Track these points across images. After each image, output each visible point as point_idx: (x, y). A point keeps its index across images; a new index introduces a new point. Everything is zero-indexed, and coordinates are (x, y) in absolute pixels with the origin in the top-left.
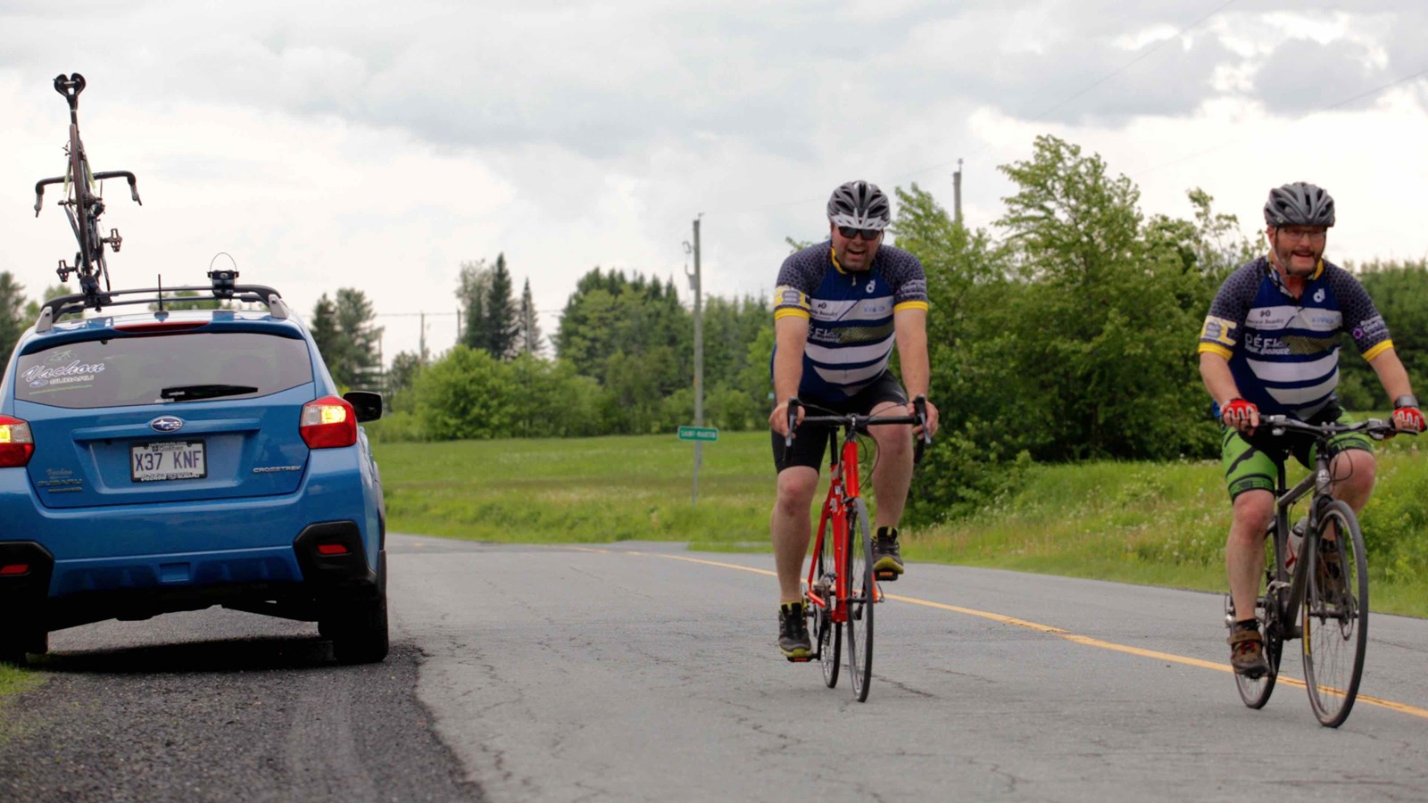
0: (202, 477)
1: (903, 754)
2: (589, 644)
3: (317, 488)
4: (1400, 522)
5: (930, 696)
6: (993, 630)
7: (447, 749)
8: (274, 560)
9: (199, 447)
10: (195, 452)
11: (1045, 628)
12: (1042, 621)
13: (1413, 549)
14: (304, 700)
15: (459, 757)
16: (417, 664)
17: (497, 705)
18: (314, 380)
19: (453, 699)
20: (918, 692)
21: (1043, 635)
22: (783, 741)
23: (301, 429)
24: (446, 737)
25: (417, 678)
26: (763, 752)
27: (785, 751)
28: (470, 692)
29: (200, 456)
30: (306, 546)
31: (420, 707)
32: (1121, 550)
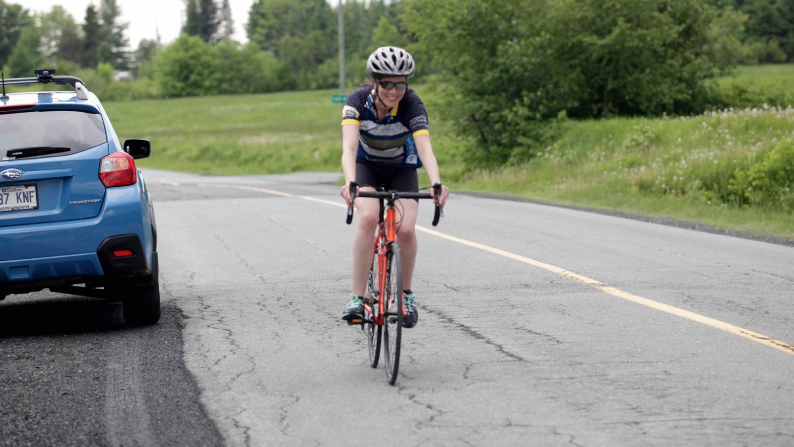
0: (36, 209)
1: (510, 425)
2: (291, 304)
3: (111, 212)
5: (520, 359)
6: (554, 283)
7: (211, 423)
8: (85, 263)
9: (32, 189)
10: (30, 192)
11: (588, 281)
12: (586, 274)
14: (110, 367)
15: (220, 431)
16: (180, 327)
17: (238, 375)
18: (107, 142)
19: (209, 369)
20: (512, 356)
21: (587, 288)
22: (430, 412)
23: (100, 174)
24: (209, 411)
25: (182, 343)
26: (419, 424)
27: (433, 423)
28: (219, 360)
29: (34, 194)
30: (105, 253)
31: (188, 376)
32: (627, 185)
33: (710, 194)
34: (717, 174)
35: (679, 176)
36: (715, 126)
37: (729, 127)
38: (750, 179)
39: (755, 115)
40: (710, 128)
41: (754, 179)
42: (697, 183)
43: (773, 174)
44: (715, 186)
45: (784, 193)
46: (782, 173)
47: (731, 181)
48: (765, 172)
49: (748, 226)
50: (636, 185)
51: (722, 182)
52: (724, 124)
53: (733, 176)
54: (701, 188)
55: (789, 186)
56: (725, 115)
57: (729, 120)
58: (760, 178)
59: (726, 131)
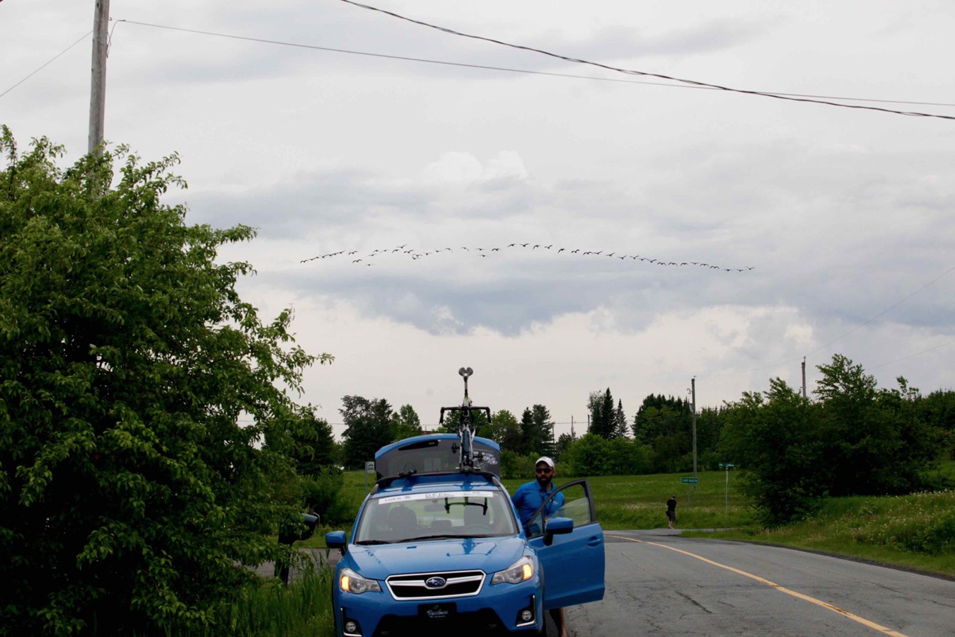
5: (710, 612)
12: (773, 581)
21: (770, 587)
32: (849, 538)
33: (901, 544)
34: (906, 532)
35: (882, 533)
36: (913, 502)
37: (922, 503)
38: (926, 536)
39: (939, 496)
40: (910, 504)
41: (928, 536)
42: (893, 538)
43: (939, 532)
44: (905, 539)
45: (945, 544)
46: (945, 532)
47: (914, 537)
48: (934, 532)
49: (902, 562)
50: (856, 538)
51: (909, 538)
52: (919, 501)
53: (916, 535)
54: (895, 541)
55: (948, 540)
56: (920, 495)
57: (923, 498)
58: (932, 535)
59: (920, 506)
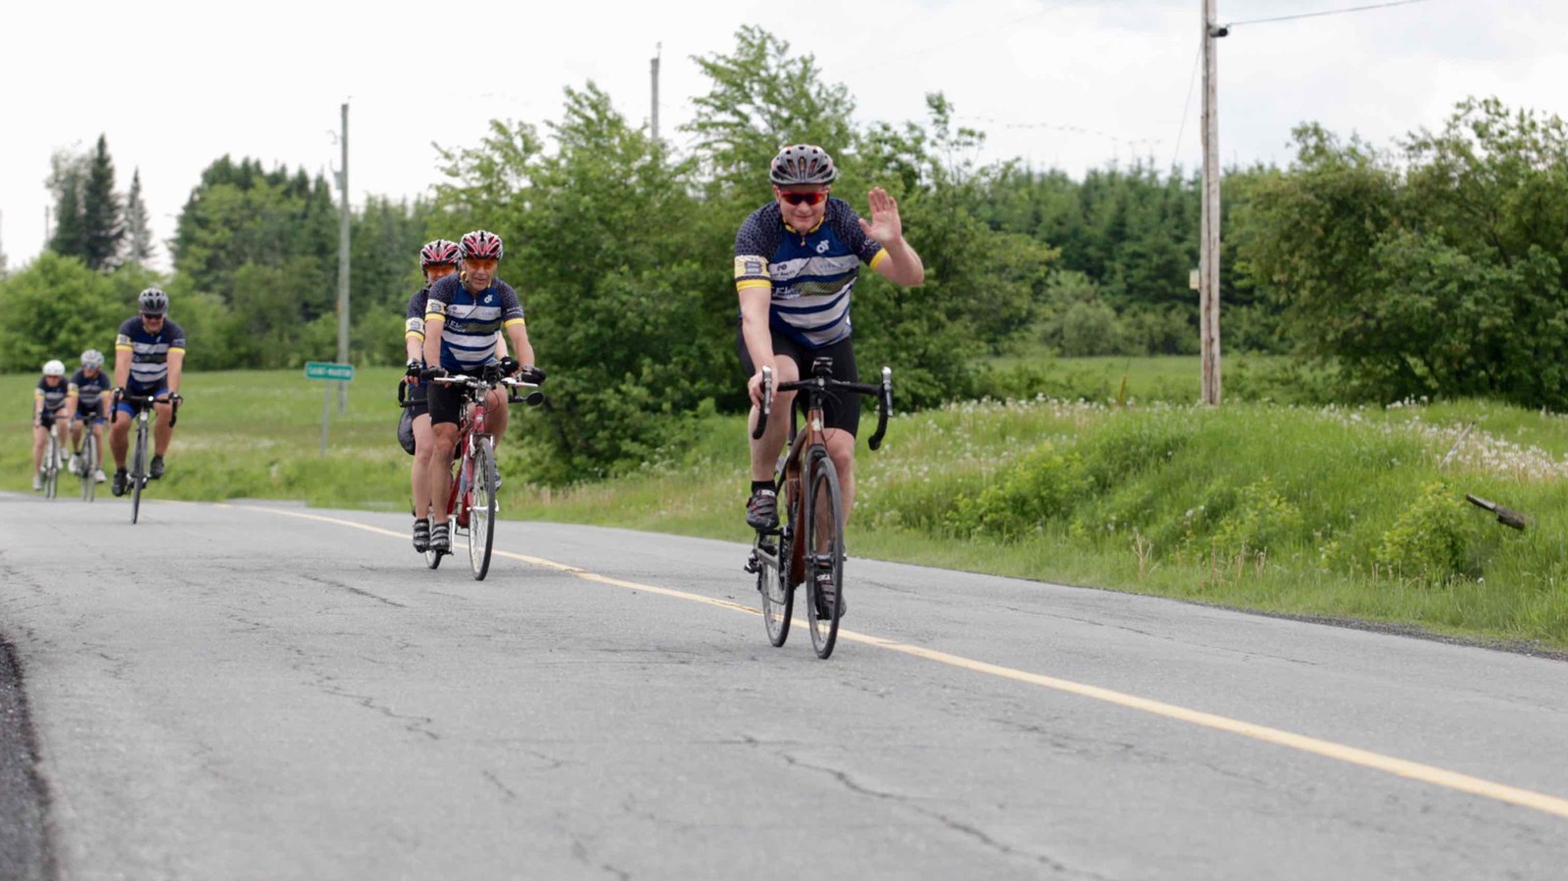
4: (1085, 485)
13: (1092, 515)
33: (914, 532)
34: (930, 500)
35: (864, 501)
36: (948, 428)
37: (974, 429)
38: (982, 511)
39: (1021, 411)
40: (941, 431)
41: (990, 511)
42: (894, 513)
43: (1019, 504)
44: (924, 519)
45: (1034, 534)
46: (1035, 501)
47: (950, 513)
48: (1005, 500)
51: (934, 517)
52: (965, 423)
53: (956, 509)
54: (900, 523)
55: (1043, 524)
56: (969, 408)
57: (976, 415)
58: (998, 510)
59: (967, 436)
